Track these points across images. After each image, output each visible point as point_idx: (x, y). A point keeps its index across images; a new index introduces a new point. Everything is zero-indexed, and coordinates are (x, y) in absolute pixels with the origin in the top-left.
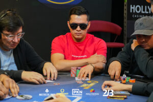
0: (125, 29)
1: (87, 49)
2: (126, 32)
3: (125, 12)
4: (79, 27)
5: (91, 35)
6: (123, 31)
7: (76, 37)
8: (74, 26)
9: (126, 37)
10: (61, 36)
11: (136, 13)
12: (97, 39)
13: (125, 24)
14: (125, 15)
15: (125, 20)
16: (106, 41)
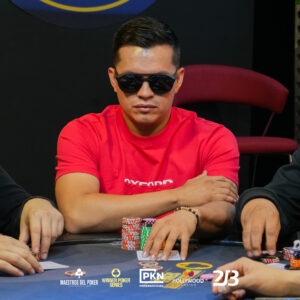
1: (174, 156)
4: (146, 85)
5: (188, 113)
7: (140, 117)
8: (131, 83)
10: (89, 117)
12: (206, 127)
13: (299, 77)
16: (237, 133)
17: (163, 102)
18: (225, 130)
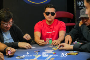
0: (76, 15)
2: (76, 17)
3: (75, 6)
6: (74, 16)
9: (76, 20)
11: (81, 6)
12: (60, 22)
13: (75, 13)
14: (75, 8)
15: (75, 10)
17: (53, 17)
18: (63, 22)
